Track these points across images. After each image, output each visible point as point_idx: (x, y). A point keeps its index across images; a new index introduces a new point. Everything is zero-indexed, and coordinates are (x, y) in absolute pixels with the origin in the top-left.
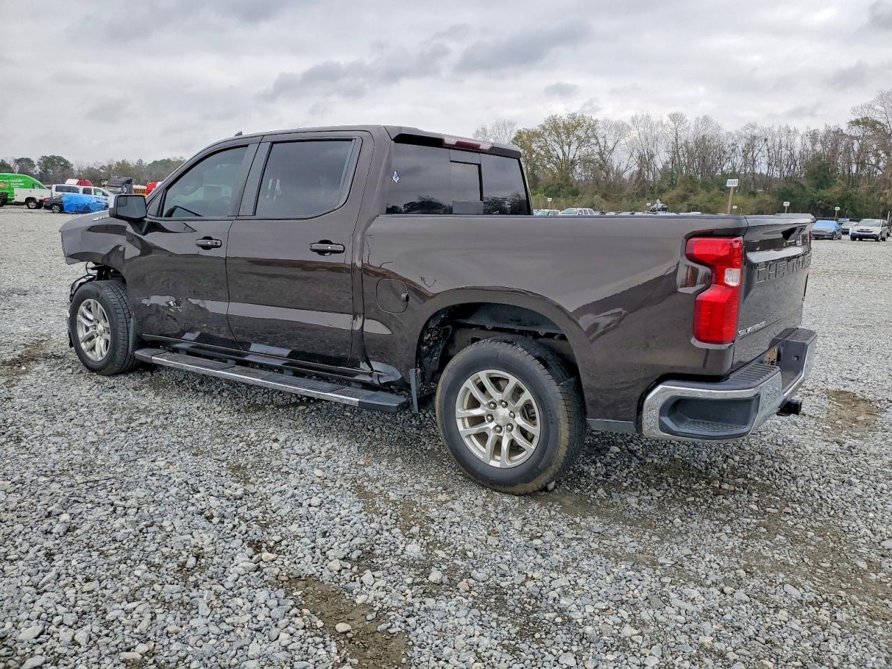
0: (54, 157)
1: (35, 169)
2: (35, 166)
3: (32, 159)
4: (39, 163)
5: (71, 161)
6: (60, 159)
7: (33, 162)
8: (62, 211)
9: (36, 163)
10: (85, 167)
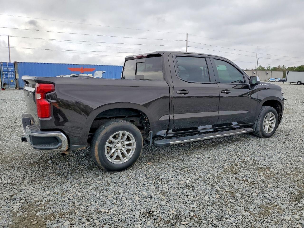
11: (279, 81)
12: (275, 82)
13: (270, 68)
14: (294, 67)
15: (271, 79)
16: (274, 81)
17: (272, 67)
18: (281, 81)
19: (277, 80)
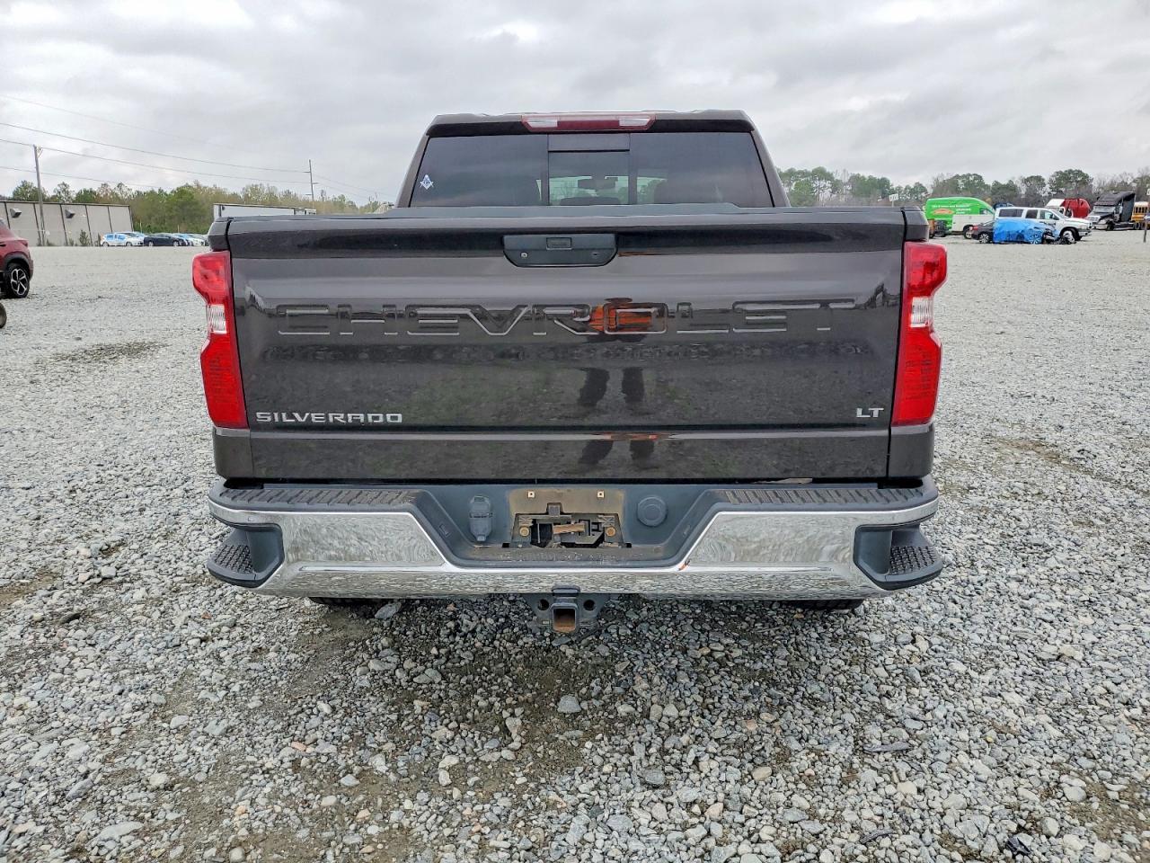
0: (1070, 171)
1: (1044, 189)
2: (1045, 185)
3: (1044, 177)
4: (1051, 180)
5: (1091, 175)
6: (1079, 173)
7: (1043, 180)
8: (991, 240)
9: (1046, 181)
10: (1108, 181)
11: (141, 245)
12: (129, 248)
13: (68, 193)
14: (161, 191)
15: (111, 236)
16: (123, 243)
17: (75, 188)
18: (151, 244)
19: (134, 240)
